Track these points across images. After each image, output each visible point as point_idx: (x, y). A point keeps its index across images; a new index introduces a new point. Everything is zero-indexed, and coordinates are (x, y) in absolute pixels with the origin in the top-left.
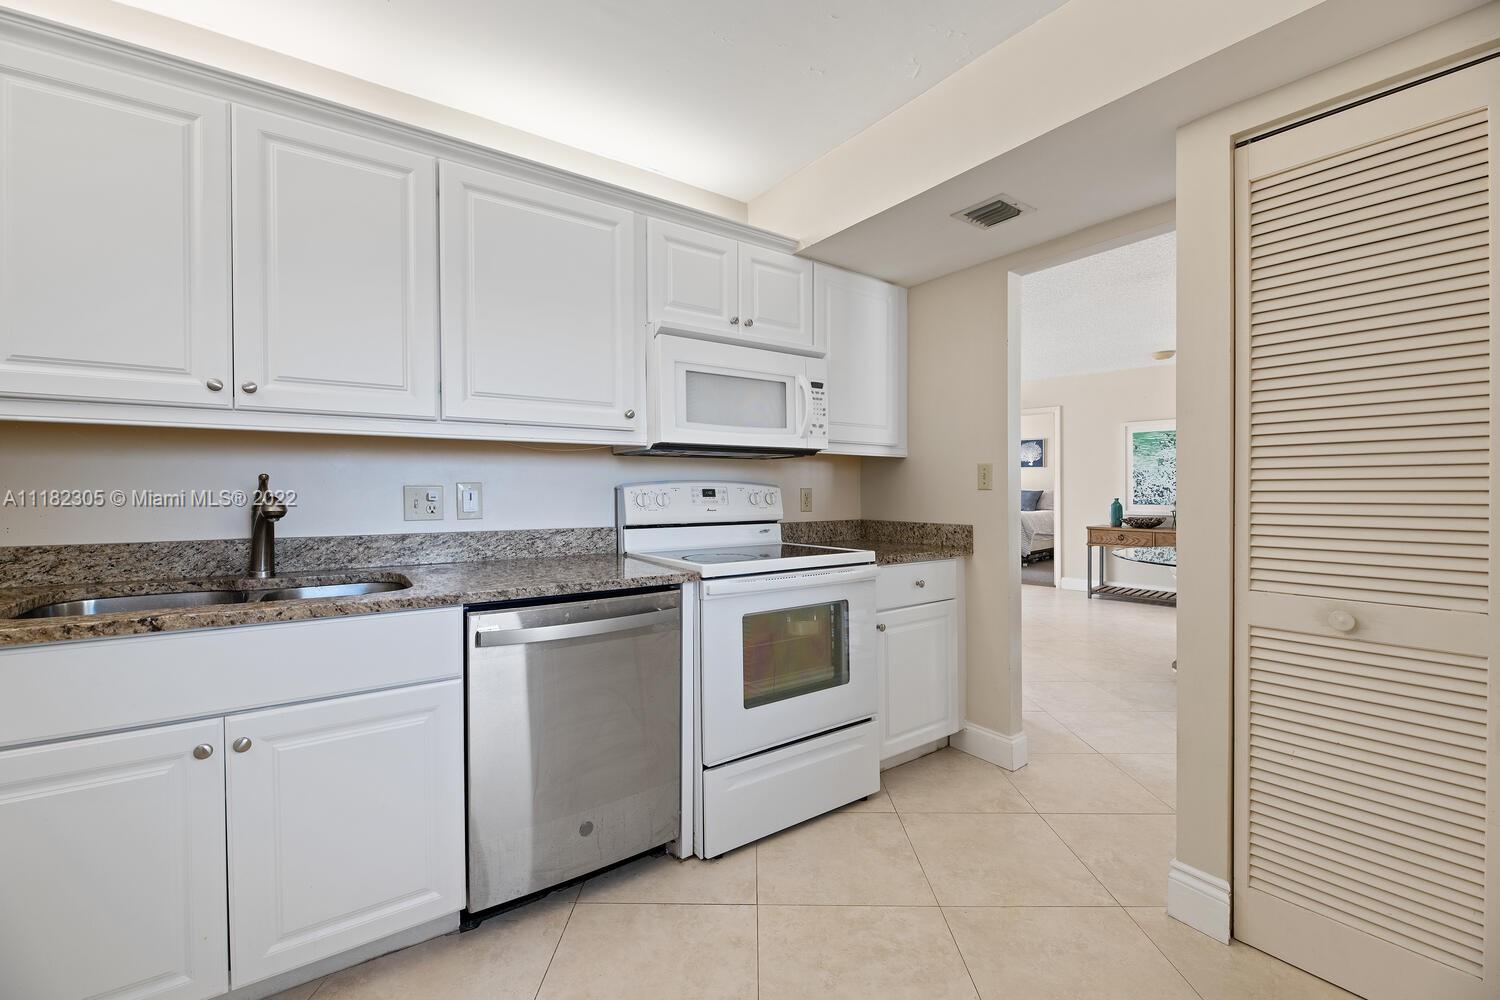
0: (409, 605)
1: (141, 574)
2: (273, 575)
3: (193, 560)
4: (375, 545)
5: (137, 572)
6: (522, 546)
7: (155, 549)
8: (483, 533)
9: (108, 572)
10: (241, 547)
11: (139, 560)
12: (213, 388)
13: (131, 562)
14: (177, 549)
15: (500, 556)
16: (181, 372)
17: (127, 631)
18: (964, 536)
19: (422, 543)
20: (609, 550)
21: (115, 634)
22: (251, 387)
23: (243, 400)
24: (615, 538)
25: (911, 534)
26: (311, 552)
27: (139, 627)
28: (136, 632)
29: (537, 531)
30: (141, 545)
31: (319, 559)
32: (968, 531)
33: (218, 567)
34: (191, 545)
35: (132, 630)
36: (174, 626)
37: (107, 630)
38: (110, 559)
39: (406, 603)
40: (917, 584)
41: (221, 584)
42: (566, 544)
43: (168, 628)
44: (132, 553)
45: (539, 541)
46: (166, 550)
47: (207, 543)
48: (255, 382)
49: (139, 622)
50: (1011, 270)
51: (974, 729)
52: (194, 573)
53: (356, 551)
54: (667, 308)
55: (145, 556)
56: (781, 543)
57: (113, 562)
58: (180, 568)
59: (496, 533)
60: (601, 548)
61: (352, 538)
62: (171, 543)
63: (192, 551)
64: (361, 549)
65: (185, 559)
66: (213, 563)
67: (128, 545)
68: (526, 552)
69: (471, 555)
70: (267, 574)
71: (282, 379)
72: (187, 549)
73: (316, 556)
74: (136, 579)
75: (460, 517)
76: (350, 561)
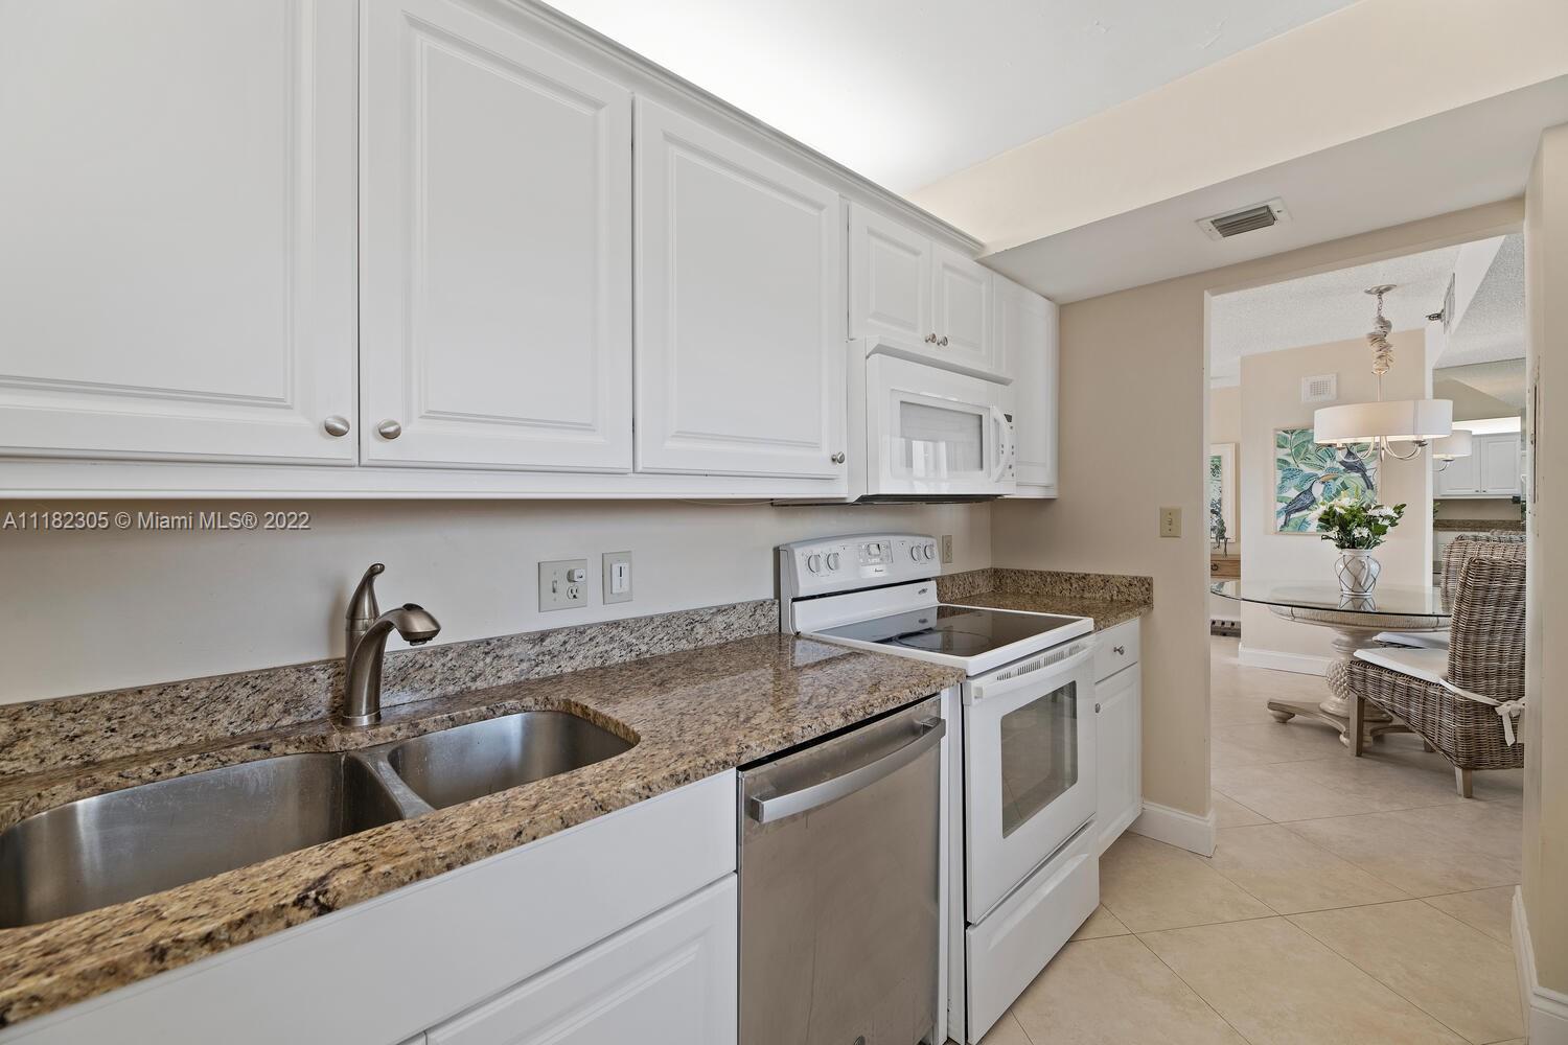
0: (686, 779)
1: (161, 738)
2: (377, 719)
3: (247, 705)
4: (506, 652)
5: (154, 736)
6: (680, 634)
7: (185, 693)
8: (637, 620)
9: (106, 743)
10: (321, 676)
11: (158, 716)
12: (333, 432)
13: (144, 720)
14: (222, 688)
15: (656, 651)
16: (278, 404)
17: (274, 927)
18: (1143, 589)
19: (565, 643)
20: (771, 629)
21: (251, 938)
22: (391, 429)
23: (377, 449)
24: (777, 612)
25: (1066, 586)
26: (422, 672)
27: (294, 913)
28: (289, 925)
29: (696, 611)
30: (163, 689)
31: (431, 681)
32: (1146, 584)
33: (286, 712)
34: (242, 679)
35: (282, 923)
36: (356, 897)
37: (236, 936)
38: (109, 719)
39: (682, 777)
40: (1115, 650)
41: (301, 742)
42: (728, 626)
43: (346, 904)
44: (147, 706)
45: (698, 625)
46: (203, 694)
47: (270, 674)
48: (399, 421)
49: (295, 904)
50: (1208, 289)
51: (1157, 809)
52: (248, 727)
53: (481, 664)
54: (869, 320)
55: (168, 707)
56: (936, 603)
57: (115, 723)
58: (225, 722)
59: (652, 619)
60: (763, 626)
61: (477, 644)
62: (211, 679)
63: (243, 692)
64: (488, 660)
65: (234, 705)
66: (278, 707)
67: (140, 692)
68: (684, 641)
69: (624, 653)
70: (370, 719)
71: (432, 415)
72: (238, 688)
73: (428, 677)
74: (153, 748)
75: (606, 602)
76: (474, 679)
